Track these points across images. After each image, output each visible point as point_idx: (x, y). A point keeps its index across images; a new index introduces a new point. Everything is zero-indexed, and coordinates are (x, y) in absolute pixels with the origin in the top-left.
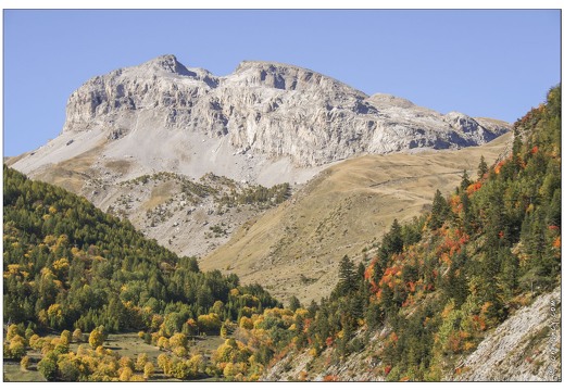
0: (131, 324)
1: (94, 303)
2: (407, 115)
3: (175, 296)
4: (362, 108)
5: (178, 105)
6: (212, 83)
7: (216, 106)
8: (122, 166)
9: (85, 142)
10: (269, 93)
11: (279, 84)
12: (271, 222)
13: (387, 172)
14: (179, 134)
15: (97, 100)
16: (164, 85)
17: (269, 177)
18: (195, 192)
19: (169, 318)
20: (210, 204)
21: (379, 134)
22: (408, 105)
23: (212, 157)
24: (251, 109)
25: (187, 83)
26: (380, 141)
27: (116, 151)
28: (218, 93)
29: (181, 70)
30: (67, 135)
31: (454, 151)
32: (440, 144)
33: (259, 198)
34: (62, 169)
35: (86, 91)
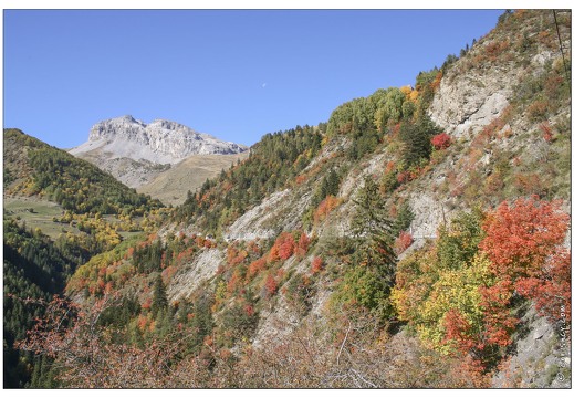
0: (111, 211)
1: (98, 203)
2: (214, 142)
3: (128, 202)
4: (198, 138)
5: (132, 133)
6: (145, 126)
7: (145, 134)
8: (110, 154)
9: (96, 145)
10: (165, 131)
11: (169, 128)
12: (163, 177)
13: (205, 161)
14: (131, 143)
15: (102, 129)
16: (127, 126)
17: (163, 162)
18: (137, 165)
19: (125, 210)
20: (141, 169)
21: (203, 148)
22: (214, 138)
23: (143, 153)
24: (158, 136)
25: (135, 125)
26: (204, 150)
27: (108, 149)
28: (146, 130)
29: (133, 120)
30: (90, 142)
31: (229, 155)
32: (224, 153)
33: (160, 168)
34: (87, 154)
35: (98, 126)
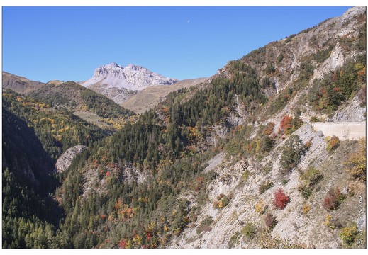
2: (159, 78)
3: (121, 113)
4: (151, 76)
5: (116, 73)
6: (122, 68)
7: (123, 74)
8: (106, 85)
9: (98, 80)
10: (134, 72)
11: (135, 69)
12: (134, 98)
13: (154, 89)
14: (116, 79)
15: (100, 71)
16: (114, 69)
17: (134, 89)
18: (120, 91)
20: (123, 94)
21: (154, 81)
22: (159, 75)
23: (123, 84)
24: (130, 75)
25: (118, 68)
26: (155, 83)
27: (104, 82)
28: (124, 71)
29: (117, 66)
30: (94, 77)
31: (167, 85)
32: (165, 84)
33: (132, 93)
34: (95, 85)
35: (98, 69)
